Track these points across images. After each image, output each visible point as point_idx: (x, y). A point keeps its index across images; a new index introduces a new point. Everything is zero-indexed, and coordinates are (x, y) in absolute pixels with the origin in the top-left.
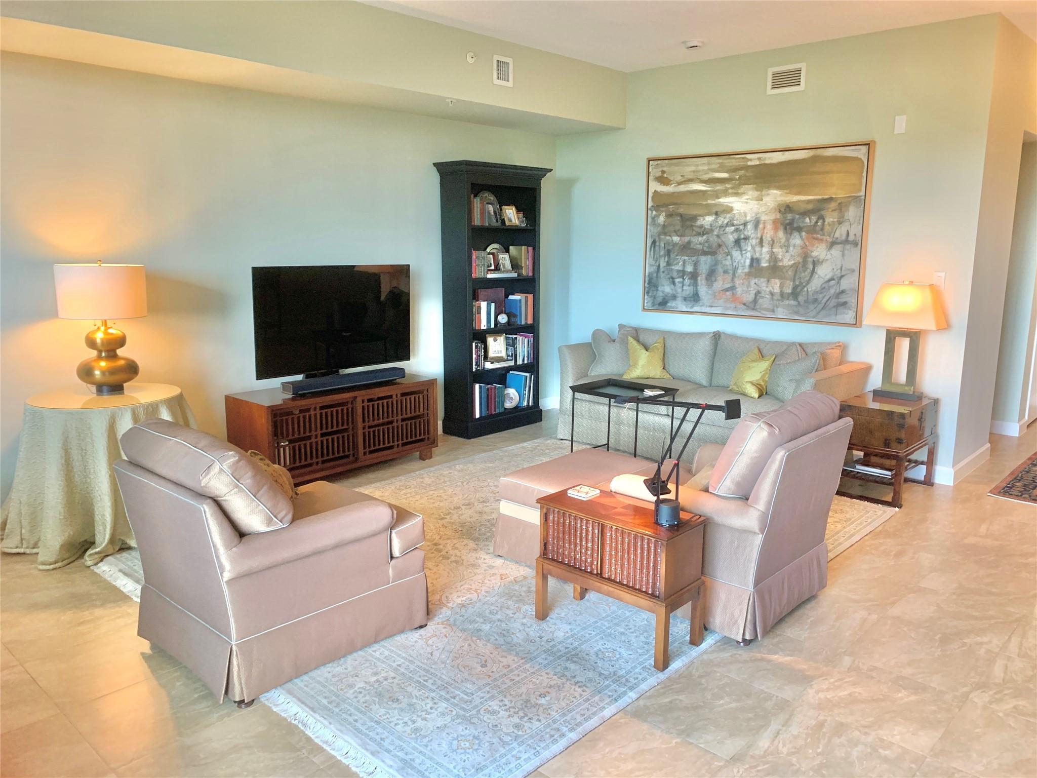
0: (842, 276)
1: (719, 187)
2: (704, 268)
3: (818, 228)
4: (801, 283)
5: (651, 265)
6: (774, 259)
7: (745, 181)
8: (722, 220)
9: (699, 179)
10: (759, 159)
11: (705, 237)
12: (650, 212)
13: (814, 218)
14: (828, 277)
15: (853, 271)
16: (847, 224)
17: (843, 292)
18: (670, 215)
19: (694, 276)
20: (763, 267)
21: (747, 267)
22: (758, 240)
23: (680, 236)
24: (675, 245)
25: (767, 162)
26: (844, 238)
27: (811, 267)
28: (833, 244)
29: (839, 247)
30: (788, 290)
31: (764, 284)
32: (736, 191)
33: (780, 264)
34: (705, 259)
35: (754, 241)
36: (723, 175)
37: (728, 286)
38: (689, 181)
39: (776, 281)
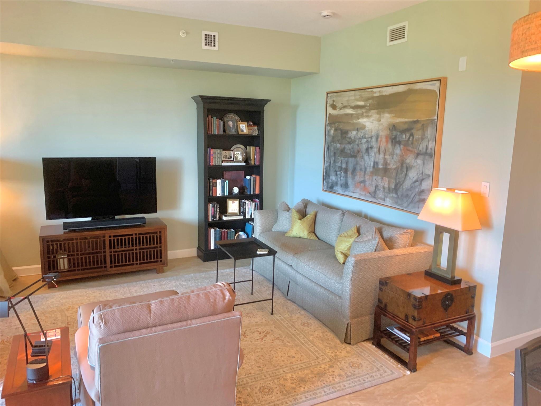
0: (423, 180)
1: (359, 111)
2: (351, 167)
3: (410, 142)
4: (399, 182)
5: (327, 162)
6: (385, 163)
7: (372, 108)
8: (360, 134)
9: (350, 106)
10: (380, 92)
11: (352, 145)
12: (327, 127)
13: (408, 135)
14: (415, 179)
15: (429, 176)
16: (426, 140)
17: (423, 191)
18: (336, 130)
19: (346, 171)
20: (379, 168)
21: (372, 167)
22: (378, 149)
23: (340, 144)
24: (338, 149)
25: (384, 94)
26: (424, 150)
27: (405, 170)
28: (418, 154)
29: (421, 157)
30: (393, 186)
31: (380, 181)
32: (367, 114)
33: (389, 167)
34: (351, 160)
35: (375, 150)
36: (361, 103)
37: (362, 179)
38: (345, 107)
39: (386, 179)
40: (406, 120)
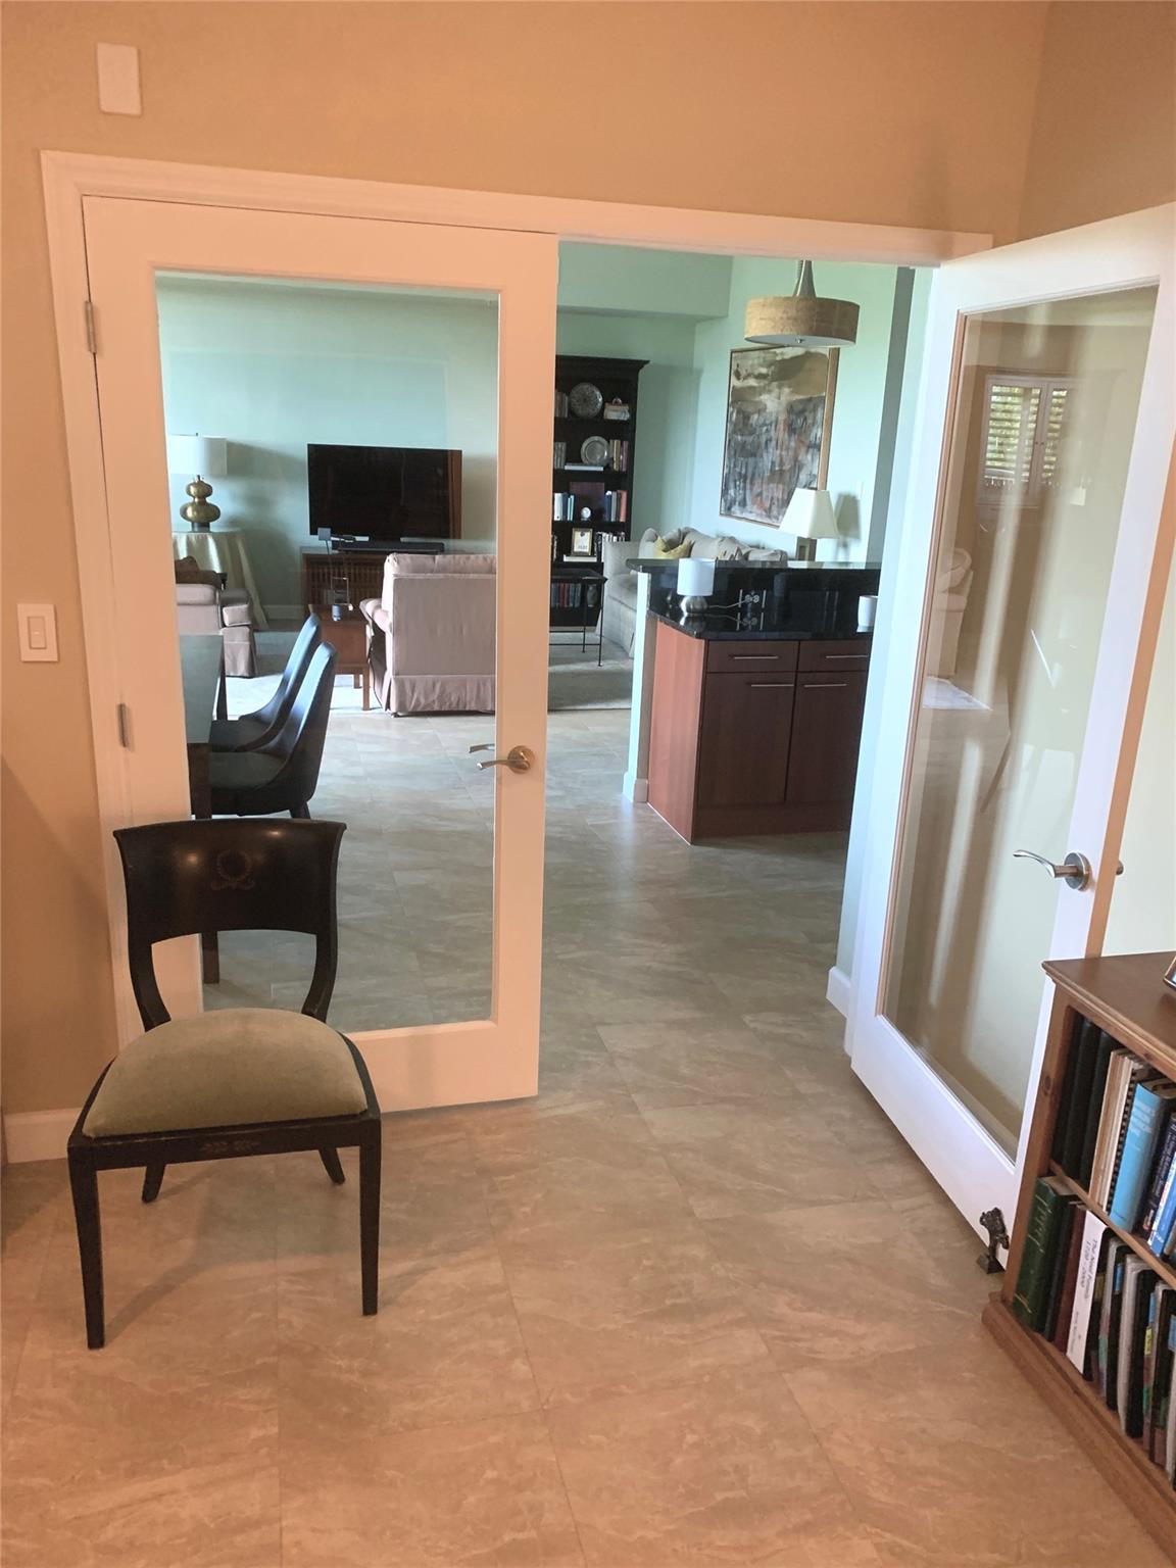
1: (762, 383)
2: (749, 472)
3: (803, 430)
5: (726, 466)
7: (773, 378)
8: (761, 419)
9: (753, 374)
10: (782, 353)
11: (752, 437)
12: (729, 409)
13: (802, 419)
15: (814, 475)
18: (738, 413)
19: (745, 477)
20: (776, 471)
21: (769, 471)
22: (776, 442)
23: (742, 435)
24: (739, 444)
25: (786, 357)
26: (813, 441)
27: (797, 471)
28: (809, 447)
29: (811, 450)
31: (775, 489)
32: (769, 388)
33: (784, 468)
34: (751, 460)
35: (774, 443)
36: (764, 371)
37: (759, 490)
38: (749, 376)
39: (780, 486)
40: (801, 397)
